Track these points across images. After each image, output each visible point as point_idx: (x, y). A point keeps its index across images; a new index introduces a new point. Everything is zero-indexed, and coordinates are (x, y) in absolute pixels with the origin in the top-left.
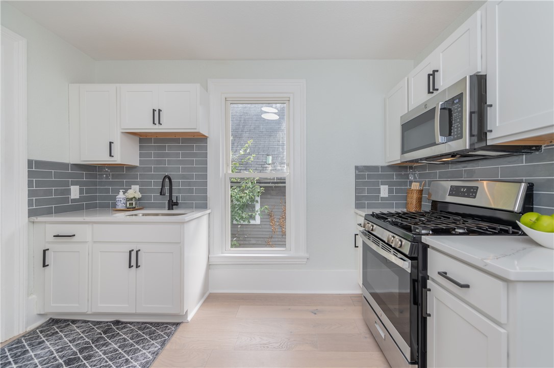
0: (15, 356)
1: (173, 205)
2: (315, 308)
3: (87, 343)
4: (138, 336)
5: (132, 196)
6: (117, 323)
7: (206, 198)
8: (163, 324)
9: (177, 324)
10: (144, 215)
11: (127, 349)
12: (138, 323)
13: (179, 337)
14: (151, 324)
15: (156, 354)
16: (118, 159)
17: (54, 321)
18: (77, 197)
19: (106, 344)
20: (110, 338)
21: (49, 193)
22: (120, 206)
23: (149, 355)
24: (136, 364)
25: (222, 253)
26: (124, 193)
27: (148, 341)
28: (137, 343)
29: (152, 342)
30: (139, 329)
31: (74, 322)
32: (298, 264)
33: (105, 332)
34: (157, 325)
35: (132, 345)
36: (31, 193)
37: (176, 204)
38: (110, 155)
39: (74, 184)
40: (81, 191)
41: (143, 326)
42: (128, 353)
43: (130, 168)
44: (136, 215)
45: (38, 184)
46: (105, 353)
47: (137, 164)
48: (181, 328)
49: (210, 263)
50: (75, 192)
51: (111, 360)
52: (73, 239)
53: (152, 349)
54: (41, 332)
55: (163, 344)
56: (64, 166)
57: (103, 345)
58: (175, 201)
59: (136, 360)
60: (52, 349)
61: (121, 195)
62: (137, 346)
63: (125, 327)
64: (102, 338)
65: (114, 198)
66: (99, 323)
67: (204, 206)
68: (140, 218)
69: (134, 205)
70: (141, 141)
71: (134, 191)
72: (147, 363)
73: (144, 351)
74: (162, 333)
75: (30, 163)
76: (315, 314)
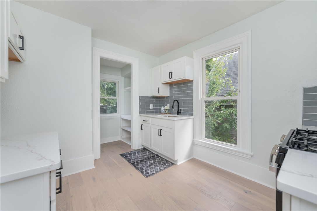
0: (134, 154)
1: (179, 113)
2: (249, 190)
3: (147, 158)
4: (160, 162)
5: (166, 109)
6: (157, 155)
7: (192, 111)
8: (169, 161)
9: (173, 164)
10: (169, 116)
11: (155, 164)
12: (163, 158)
13: (171, 169)
14: (166, 160)
15: (161, 170)
16: (161, 94)
17: (144, 149)
18: (152, 108)
19: (151, 160)
20: (153, 159)
21: (144, 106)
22: (163, 112)
23: (159, 169)
24: (154, 170)
25: (200, 140)
26: (164, 107)
27: (161, 165)
28: (158, 164)
29: (162, 166)
30: (162, 160)
31: (148, 150)
32: (244, 158)
33: (153, 157)
34: (167, 161)
35: (157, 164)
36: (140, 106)
37: (180, 113)
38: (158, 93)
39: (151, 103)
40: (153, 106)
41: (163, 160)
42: (154, 165)
43: (167, 97)
44: (166, 116)
45: (142, 104)
46: (149, 163)
47: (169, 96)
48: (174, 166)
49: (194, 143)
50: (151, 106)
51: (149, 165)
52: (147, 122)
53: (161, 168)
54: (141, 150)
55: (165, 168)
56: (148, 97)
57: (150, 160)
58: (180, 111)
59: (155, 169)
60: (140, 156)
61: (163, 108)
62: (158, 165)
63: (158, 158)
64: (151, 158)
65: (161, 109)
66: (153, 153)
67: (191, 114)
68: (167, 118)
69: (166, 112)
70: (170, 86)
71: (168, 107)
72: (157, 171)
73: (158, 167)
74: (167, 165)
75: (139, 97)
76: (247, 193)
